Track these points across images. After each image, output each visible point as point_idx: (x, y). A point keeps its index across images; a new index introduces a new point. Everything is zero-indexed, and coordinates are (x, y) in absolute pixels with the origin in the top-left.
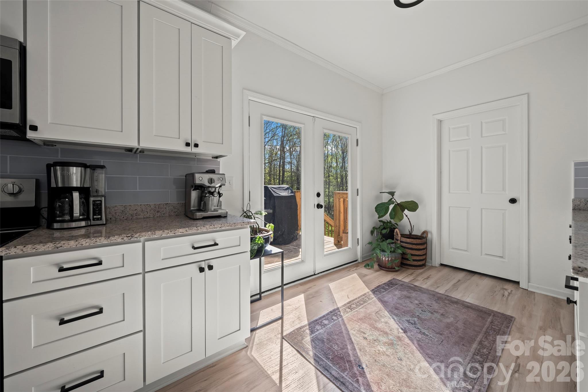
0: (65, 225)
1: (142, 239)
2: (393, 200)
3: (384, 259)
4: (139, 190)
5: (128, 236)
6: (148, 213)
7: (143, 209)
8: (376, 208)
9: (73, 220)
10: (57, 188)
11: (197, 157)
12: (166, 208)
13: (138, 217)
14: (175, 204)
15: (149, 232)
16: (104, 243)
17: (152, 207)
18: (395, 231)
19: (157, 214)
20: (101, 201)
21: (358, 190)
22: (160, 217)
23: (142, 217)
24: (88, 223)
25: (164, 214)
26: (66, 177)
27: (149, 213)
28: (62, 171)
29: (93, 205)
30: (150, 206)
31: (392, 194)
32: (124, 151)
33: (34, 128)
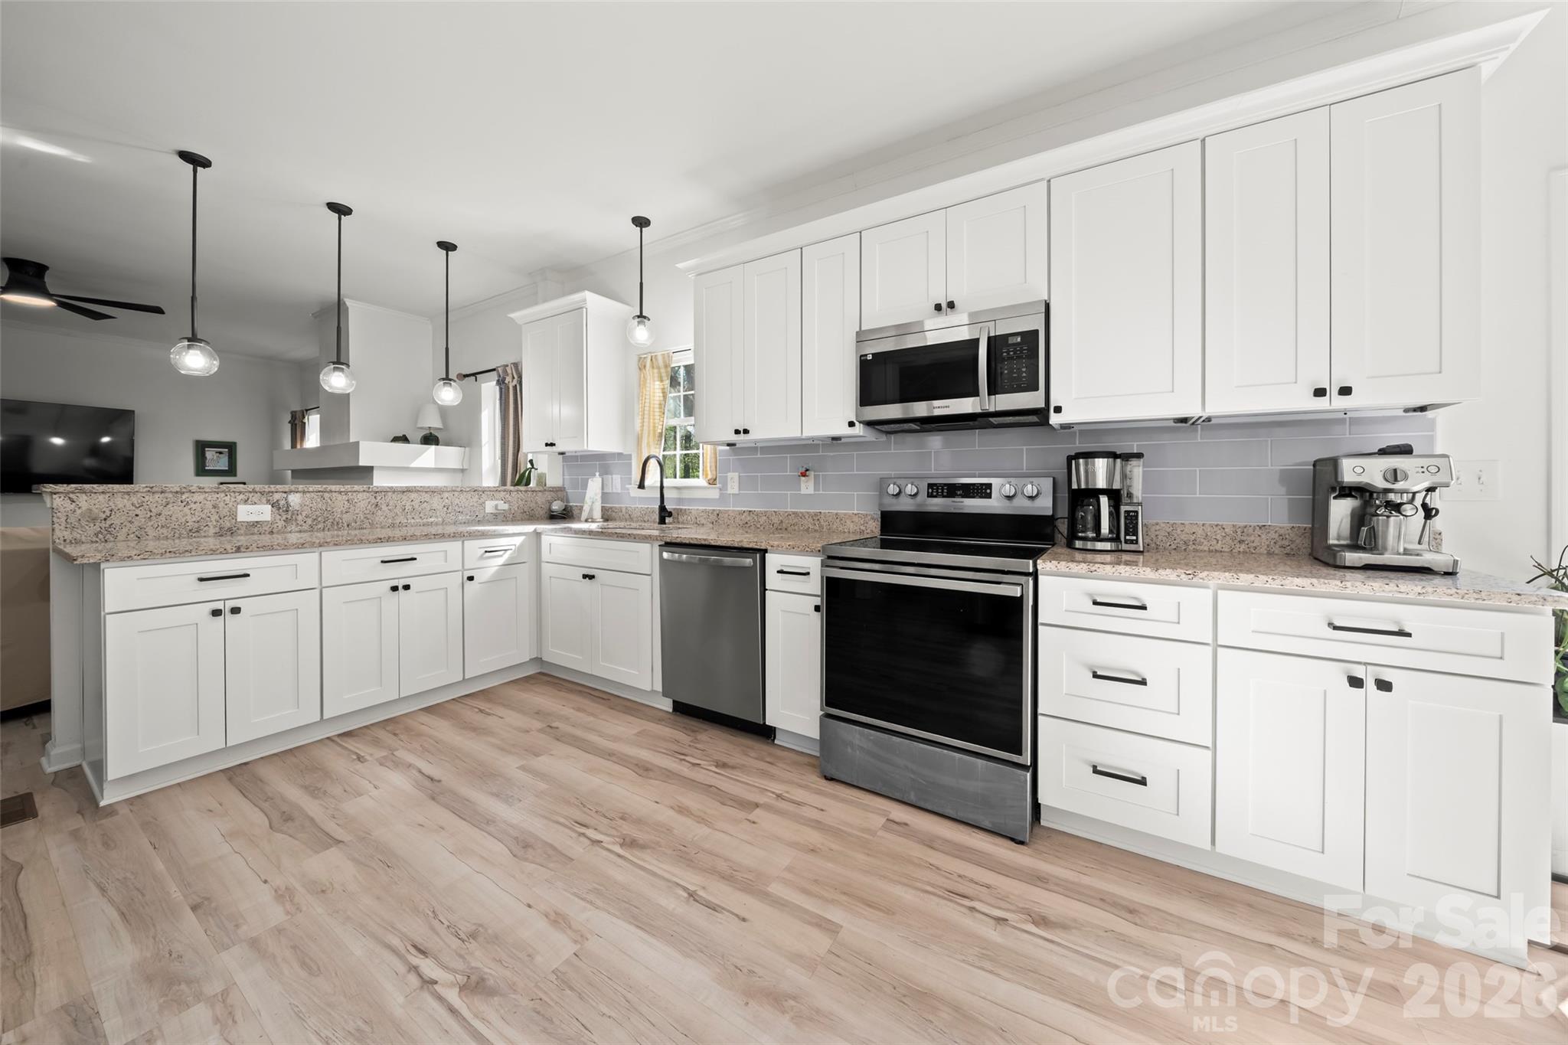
0: (1089, 545)
1: (1212, 583)
4: (1200, 494)
5: (1187, 572)
6: (1218, 543)
7: (1209, 534)
9: (1099, 538)
10: (1079, 490)
11: (1352, 414)
12: (1259, 536)
13: (1199, 547)
14: (1283, 528)
15: (1227, 574)
16: (1150, 577)
17: (1226, 530)
19: (1238, 545)
20: (1137, 512)
22: (1247, 553)
23: (1206, 548)
24: (1118, 547)
25: (1255, 548)
26: (1090, 474)
27: (1220, 542)
28: (1087, 465)
29: (1126, 518)
30: (1224, 529)
32: (1172, 424)
33: (1058, 410)
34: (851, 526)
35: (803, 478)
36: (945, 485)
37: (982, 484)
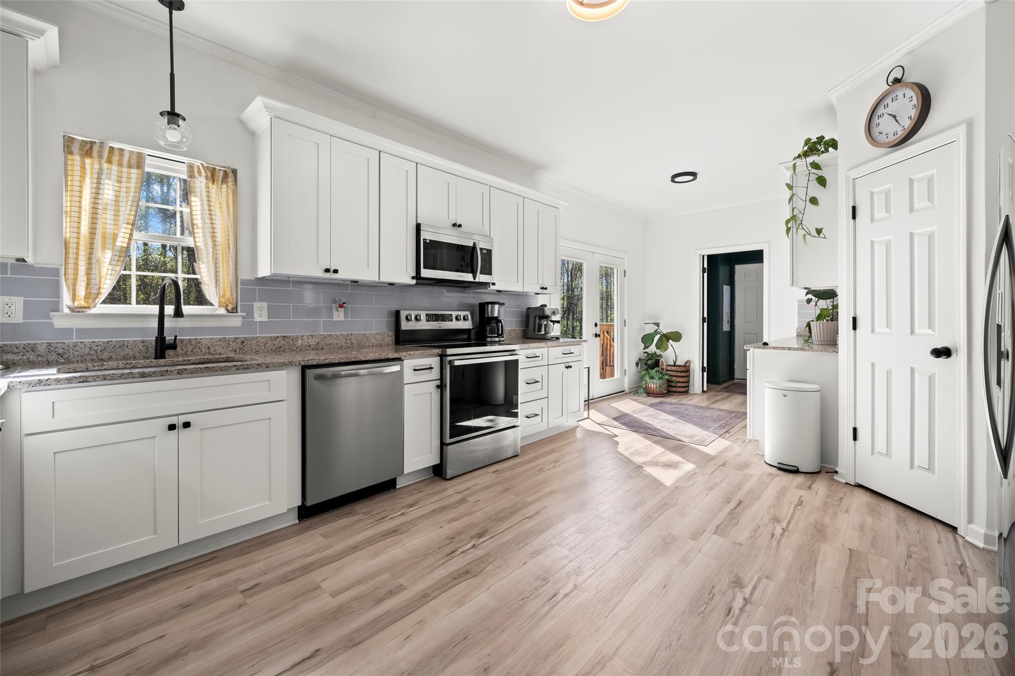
0: (493, 339)
2: (659, 330)
3: (652, 386)
8: (642, 339)
10: (488, 317)
11: (528, 294)
14: (518, 330)
18: (661, 361)
21: (625, 320)
26: (492, 311)
28: (499, 308)
31: (658, 325)
32: (495, 292)
33: (494, 284)
34: (374, 341)
35: (341, 309)
36: (433, 314)
37: (448, 314)
